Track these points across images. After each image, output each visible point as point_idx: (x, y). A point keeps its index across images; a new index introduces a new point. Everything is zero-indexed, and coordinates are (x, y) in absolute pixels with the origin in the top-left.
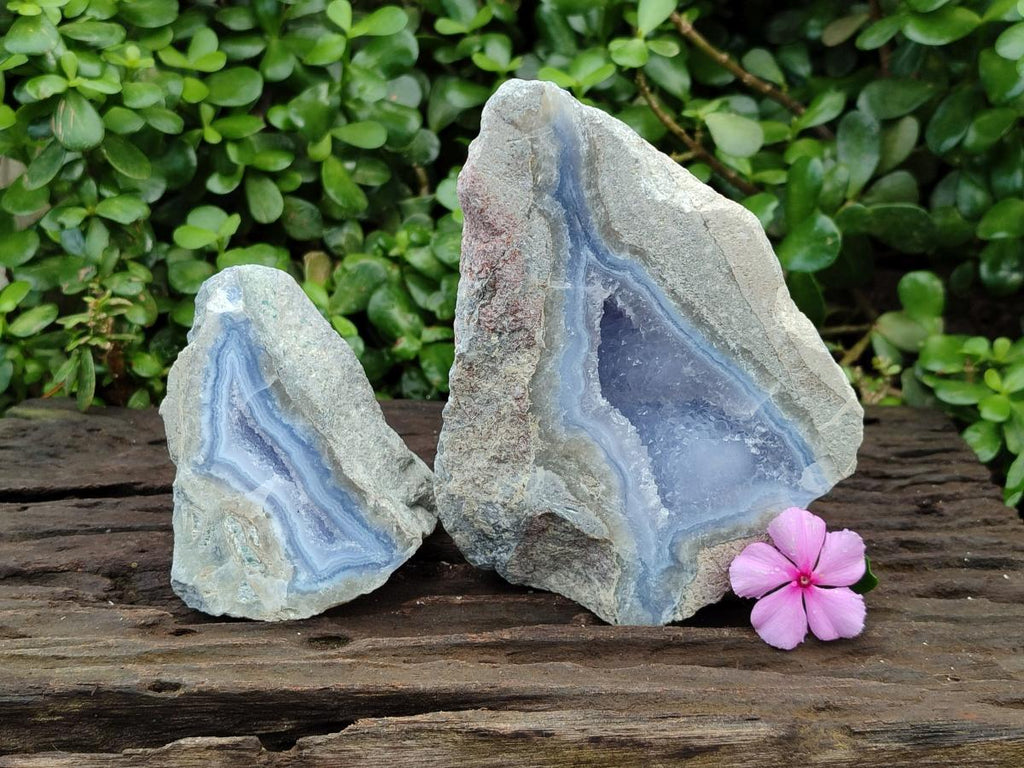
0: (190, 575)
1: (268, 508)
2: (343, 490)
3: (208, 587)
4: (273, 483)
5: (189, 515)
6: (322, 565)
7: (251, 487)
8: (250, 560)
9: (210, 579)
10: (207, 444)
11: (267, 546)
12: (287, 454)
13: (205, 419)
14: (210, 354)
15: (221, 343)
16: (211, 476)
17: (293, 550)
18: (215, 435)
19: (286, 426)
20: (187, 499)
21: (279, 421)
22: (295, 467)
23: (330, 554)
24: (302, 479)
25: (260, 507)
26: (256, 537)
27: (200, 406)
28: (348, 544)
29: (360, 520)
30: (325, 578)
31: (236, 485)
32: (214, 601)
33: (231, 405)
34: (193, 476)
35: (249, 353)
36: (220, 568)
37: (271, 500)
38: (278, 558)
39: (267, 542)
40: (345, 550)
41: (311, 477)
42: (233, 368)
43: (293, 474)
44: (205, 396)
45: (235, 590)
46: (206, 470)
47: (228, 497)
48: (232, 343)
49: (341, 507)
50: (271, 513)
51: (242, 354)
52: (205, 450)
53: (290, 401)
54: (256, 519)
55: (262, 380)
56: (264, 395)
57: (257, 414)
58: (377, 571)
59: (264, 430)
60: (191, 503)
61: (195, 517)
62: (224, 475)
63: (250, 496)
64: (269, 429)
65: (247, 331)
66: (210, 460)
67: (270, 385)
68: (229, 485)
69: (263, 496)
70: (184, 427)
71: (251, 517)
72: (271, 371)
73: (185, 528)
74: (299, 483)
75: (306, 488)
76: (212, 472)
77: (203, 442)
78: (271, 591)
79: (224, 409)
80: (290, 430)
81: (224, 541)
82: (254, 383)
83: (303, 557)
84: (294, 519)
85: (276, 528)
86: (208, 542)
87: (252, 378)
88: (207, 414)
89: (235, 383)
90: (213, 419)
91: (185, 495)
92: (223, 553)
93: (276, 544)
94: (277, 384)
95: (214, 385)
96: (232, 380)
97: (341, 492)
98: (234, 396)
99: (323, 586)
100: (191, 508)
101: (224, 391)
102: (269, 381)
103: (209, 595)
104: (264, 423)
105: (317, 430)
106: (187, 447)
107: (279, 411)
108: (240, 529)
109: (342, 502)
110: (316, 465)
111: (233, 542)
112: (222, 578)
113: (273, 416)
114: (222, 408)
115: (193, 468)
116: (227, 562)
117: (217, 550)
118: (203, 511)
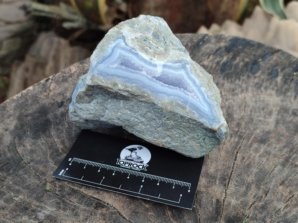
0: (160, 24)
1: (153, 62)
4: (158, 72)
5: (176, 45)
6: (119, 51)
8: (145, 40)
10: (190, 73)
13: (197, 81)
14: (213, 105)
15: (213, 111)
16: (180, 62)
17: (133, 52)
18: (190, 77)
19: (171, 95)
21: (174, 96)
23: (119, 58)
27: (202, 85)
28: (116, 65)
29: (119, 77)
31: (170, 64)
32: (146, 20)
33: (193, 91)
34: (185, 59)
35: (202, 114)
36: (152, 32)
38: (136, 46)
39: (144, 50)
43: (155, 79)
45: (142, 27)
46: (183, 63)
47: (169, 58)
48: (209, 114)
49: (129, 77)
50: (151, 61)
51: (204, 112)
52: (189, 70)
54: (154, 56)
56: (186, 102)
57: (183, 94)
58: (98, 61)
59: (176, 89)
60: (179, 49)
62: (177, 65)
63: (162, 63)
64: (175, 91)
66: (184, 68)
67: (187, 107)
68: (172, 63)
69: (159, 65)
70: (201, 75)
71: (156, 56)
72: (191, 112)
73: (174, 40)
74: (151, 78)
76: (180, 64)
77: (192, 73)
78: (130, 33)
79: (194, 88)
81: (158, 42)
82: (192, 104)
83: (128, 51)
84: (142, 63)
85: (145, 56)
86: (163, 39)
87: (194, 105)
88: (198, 83)
89: (198, 100)
90: (194, 82)
91: (183, 51)
92: (155, 38)
93: (141, 50)
95: (204, 95)
96: (200, 100)
97: (134, 83)
99: (113, 45)
100: (178, 48)
101: (199, 95)
103: (149, 20)
104: (178, 92)
106: (194, 67)
107: (177, 99)
108: (157, 49)
110: (150, 87)
111: (155, 43)
112: (149, 29)
113: (177, 96)
114: (195, 88)
115: (187, 62)
116: (152, 35)
117: (158, 37)
118: (173, 49)
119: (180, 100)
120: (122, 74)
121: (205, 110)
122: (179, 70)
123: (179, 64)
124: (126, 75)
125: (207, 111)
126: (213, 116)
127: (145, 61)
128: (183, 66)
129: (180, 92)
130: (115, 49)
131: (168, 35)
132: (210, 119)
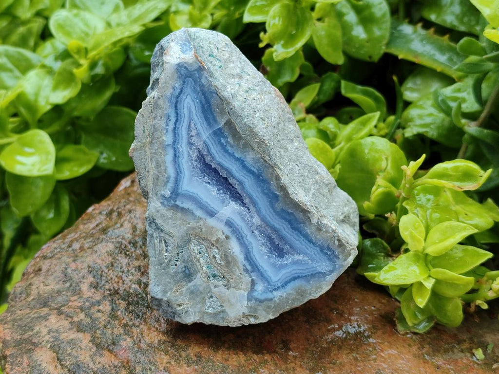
0: (165, 292)
1: (227, 231)
2: (290, 211)
3: (180, 301)
4: (230, 209)
5: (160, 241)
6: (275, 277)
7: (212, 214)
8: (214, 276)
9: (181, 294)
10: (172, 180)
11: (228, 263)
12: (241, 183)
13: (169, 157)
14: (170, 100)
15: (178, 91)
16: (177, 206)
17: (250, 264)
18: (178, 172)
19: (238, 159)
20: (158, 228)
21: (232, 155)
23: (281, 267)
24: (255, 204)
25: (220, 230)
26: (218, 256)
27: (164, 147)
28: (297, 257)
29: (306, 236)
30: (278, 288)
31: (199, 213)
32: (186, 312)
33: (190, 144)
34: (162, 208)
35: (203, 97)
36: (190, 284)
37: (229, 224)
38: (238, 273)
39: (228, 260)
40: (295, 263)
42: (190, 112)
43: (247, 201)
44: (168, 138)
45: (203, 302)
46: (173, 202)
47: (193, 224)
48: (188, 90)
49: (289, 226)
50: (230, 234)
51: (197, 99)
52: (170, 185)
53: (240, 138)
54: (217, 240)
55: (216, 121)
56: (218, 134)
57: (213, 151)
58: (323, 279)
59: (219, 164)
60: (162, 231)
61: (165, 242)
62: (187, 205)
63: (211, 222)
64: (224, 163)
65: (200, 77)
66: (175, 193)
67: (222, 124)
68: (193, 213)
69: (222, 221)
70: (152, 166)
71: (213, 239)
72: (222, 112)
73: (157, 252)
74: (251, 208)
75: (258, 212)
76: (178, 203)
77: (168, 178)
78: (233, 301)
79: (184, 148)
80: (241, 161)
81: (191, 261)
82: (209, 124)
83: (259, 270)
84: (250, 238)
85: (235, 248)
86: (178, 263)
87: (207, 119)
88: (171, 153)
89: (193, 125)
90: (176, 157)
91: (156, 224)
92: (191, 271)
93: (235, 262)
94: (229, 123)
95: (175, 128)
96: (190, 122)
97: (288, 213)
98: (192, 136)
99: (277, 294)
100: (162, 235)
101: (183, 132)
102: (222, 122)
103: (181, 308)
104: (219, 158)
105: (265, 161)
106: (155, 184)
107: (232, 147)
108: (204, 250)
109: (290, 222)
110: (265, 191)
111: (199, 262)
112: (192, 292)
113: (226, 151)
114: (183, 148)
115: (162, 201)
116: (195, 279)
117: (186, 270)
118: (172, 237)
119: (227, 142)
120: (298, 238)
121: (193, 101)
122: (191, 194)
123: (181, 205)
124: (293, 233)
125: (189, 97)
126: (184, 82)
127: (240, 239)
128: (176, 198)
129: (216, 155)
130: (279, 285)
131: (164, 265)
132: (195, 81)
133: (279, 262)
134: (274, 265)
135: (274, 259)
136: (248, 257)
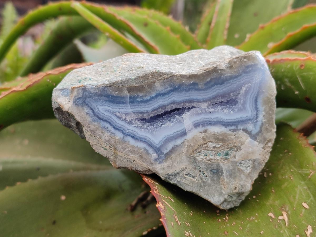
0: (221, 194)
1: (201, 129)
2: (208, 80)
3: (232, 187)
4: (187, 119)
5: (185, 178)
6: (249, 113)
7: (184, 133)
8: (227, 154)
9: (228, 183)
10: (147, 148)
11: (223, 140)
12: (174, 103)
13: (132, 142)
14: (94, 121)
15: (91, 112)
16: (167, 154)
17: (231, 125)
18: (144, 141)
19: (157, 96)
20: (175, 175)
21: (152, 99)
22: (184, 102)
23: (244, 105)
24: (192, 101)
25: (198, 133)
26: (215, 145)
27: (123, 141)
28: (242, 92)
29: (231, 78)
30: (257, 115)
31: (179, 142)
32: (242, 186)
33: (130, 123)
34: (163, 164)
35: (103, 98)
36: (224, 174)
37: (196, 125)
38: (233, 137)
39: (221, 139)
41: (194, 95)
42: (109, 111)
43: (187, 105)
44: (119, 135)
45: (241, 171)
46: (163, 155)
47: (184, 150)
48: (94, 105)
49: (219, 86)
50: (204, 129)
51: (102, 102)
52: (150, 151)
53: (143, 87)
54: (204, 139)
55: (123, 98)
56: (133, 100)
57: (142, 110)
58: (265, 82)
59: (153, 110)
60: (178, 173)
61: (187, 175)
62: (170, 146)
63: (189, 136)
64: (154, 107)
65: (90, 92)
66: (158, 150)
67: (128, 94)
68: (177, 146)
69: (192, 129)
70: (131, 156)
71: (202, 142)
72: (120, 90)
73: (191, 184)
74: (194, 104)
75: (198, 101)
76: (165, 152)
77: (145, 149)
78: (250, 150)
79: (131, 128)
80: (159, 95)
81: (209, 164)
82: (123, 103)
83: (238, 122)
84: (213, 117)
85: (215, 130)
86: (206, 174)
87: (119, 103)
88: (129, 139)
89: (118, 114)
90: (134, 137)
91: (172, 175)
92: (216, 168)
93: (225, 135)
94: (130, 90)
95: (114, 128)
96: (116, 115)
97: (209, 82)
98: (125, 119)
99: (261, 118)
100: (181, 175)
101: (120, 123)
102: (126, 93)
103: (237, 188)
104: (149, 108)
105: (167, 79)
106: (145, 161)
107: (146, 96)
108: (206, 151)
109: (216, 84)
110: (187, 89)
111: (212, 159)
112: (231, 175)
113: (147, 101)
114: (130, 129)
115: (158, 162)
116: (222, 168)
117: (213, 171)
118: (186, 168)
119: (141, 97)
120: (230, 84)
121: (103, 105)
122: (163, 140)
123: (168, 151)
124: (224, 85)
125: (98, 107)
126: (87, 105)
127: (211, 123)
128: (161, 151)
129: (146, 109)
130: (255, 113)
131: (202, 185)
132: (90, 97)
133: (239, 105)
134: (240, 110)
135: (236, 108)
136: (226, 124)
